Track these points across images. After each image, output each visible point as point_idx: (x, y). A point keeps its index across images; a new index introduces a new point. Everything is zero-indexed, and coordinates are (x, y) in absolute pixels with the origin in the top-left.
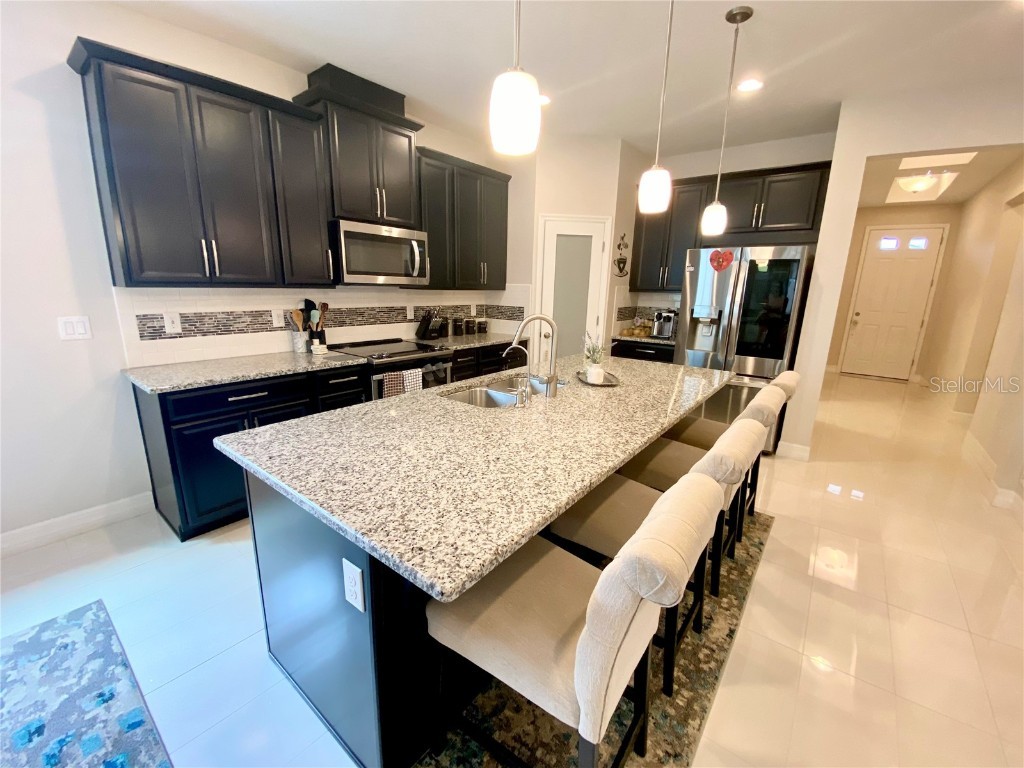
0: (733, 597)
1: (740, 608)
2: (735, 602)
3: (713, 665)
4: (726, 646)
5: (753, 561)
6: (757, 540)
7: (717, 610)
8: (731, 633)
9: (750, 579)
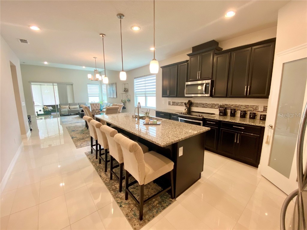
0: (108, 182)
1: (104, 182)
2: (106, 182)
3: (98, 170)
4: (99, 174)
5: (115, 197)
6: (123, 206)
7: (107, 177)
8: (101, 176)
9: (110, 190)
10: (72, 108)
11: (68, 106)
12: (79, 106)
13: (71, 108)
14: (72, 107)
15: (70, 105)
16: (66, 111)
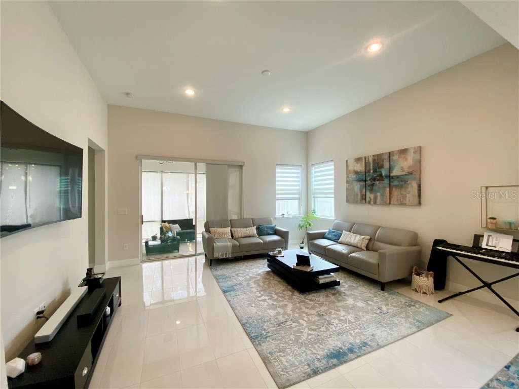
10: (240, 235)
11: (229, 229)
12: (258, 229)
13: (236, 236)
14: (240, 232)
15: (232, 224)
16: (226, 247)
